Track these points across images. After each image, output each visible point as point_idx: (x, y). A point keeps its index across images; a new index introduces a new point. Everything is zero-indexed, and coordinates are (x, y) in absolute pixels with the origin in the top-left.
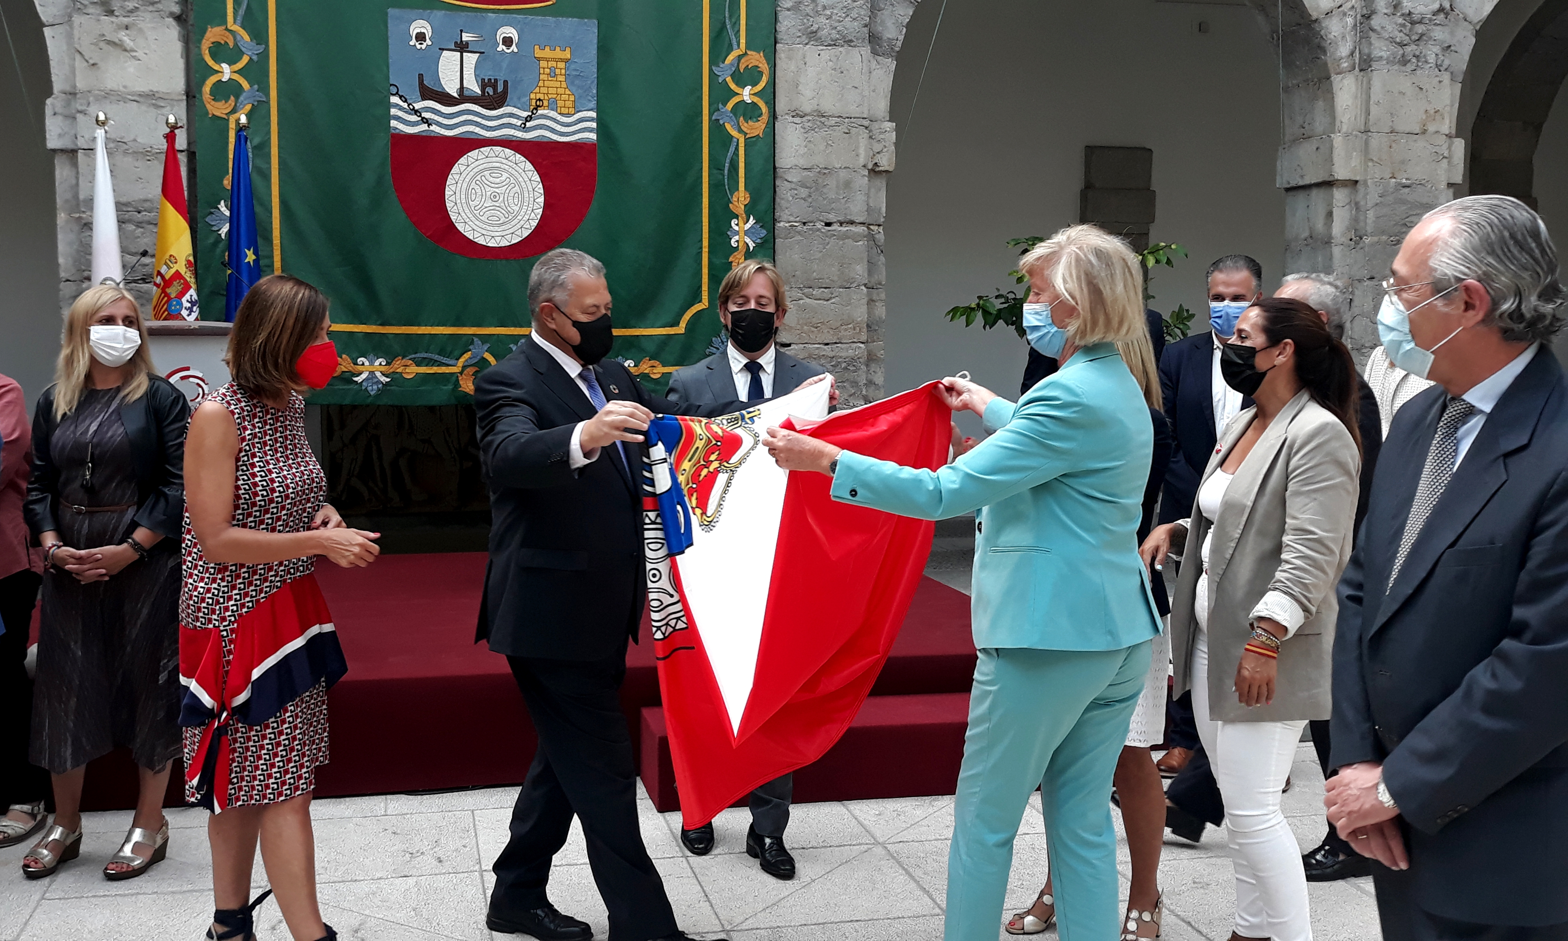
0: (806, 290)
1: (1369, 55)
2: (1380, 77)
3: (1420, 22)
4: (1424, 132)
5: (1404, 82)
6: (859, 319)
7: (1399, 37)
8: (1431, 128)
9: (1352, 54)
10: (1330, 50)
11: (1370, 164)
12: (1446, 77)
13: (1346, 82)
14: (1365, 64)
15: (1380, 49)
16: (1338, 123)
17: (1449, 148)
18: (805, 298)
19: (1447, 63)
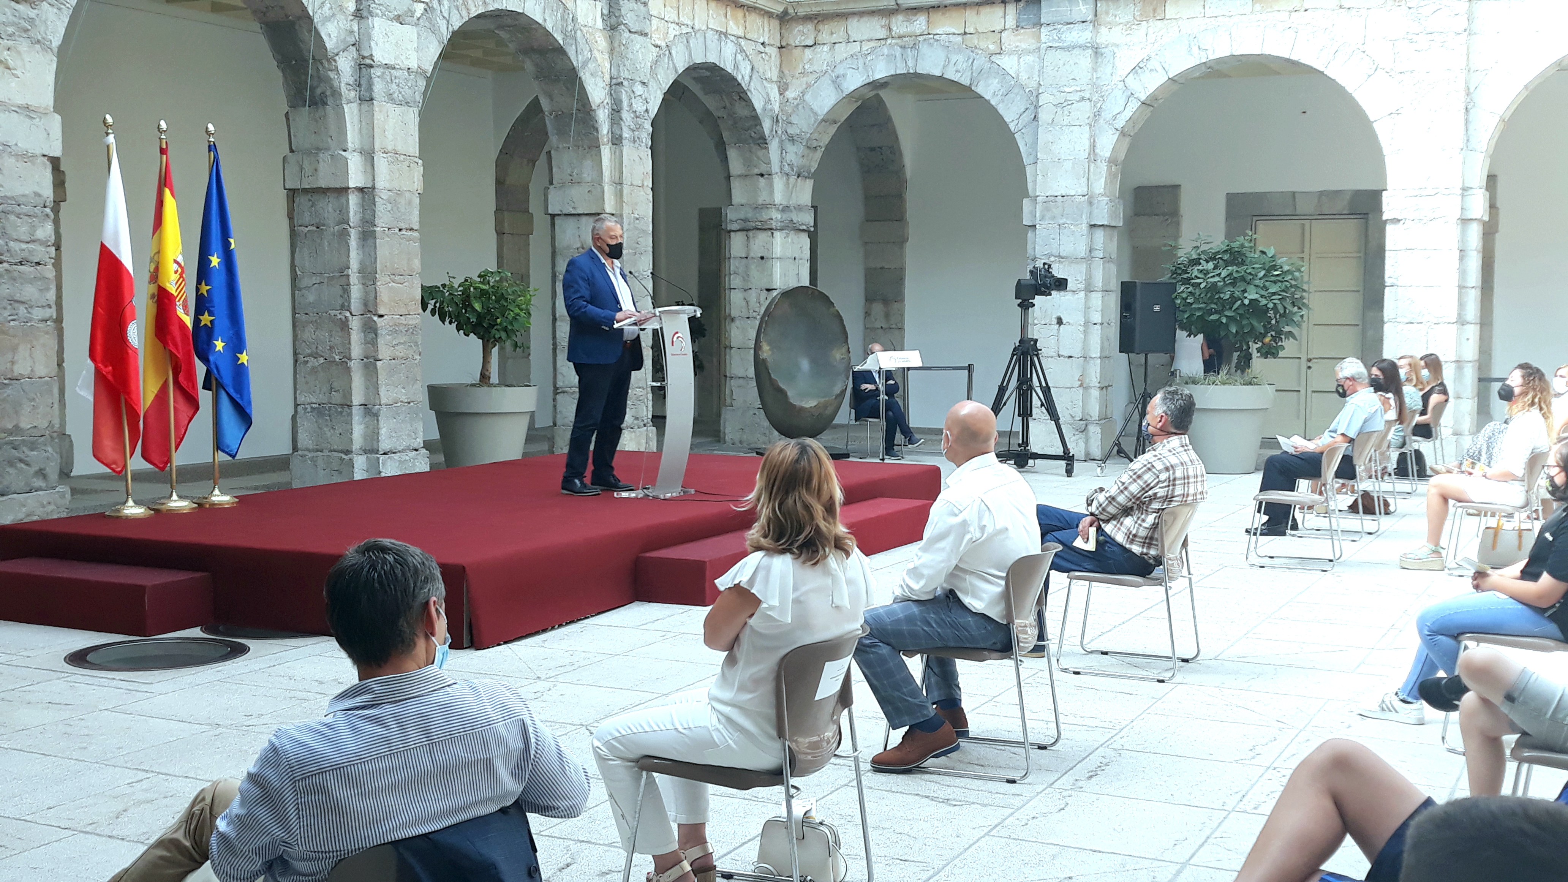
1: (619, 135)
4: (641, 186)
5: (635, 154)
9: (610, 133)
10: (599, 129)
13: (607, 151)
14: (618, 141)
16: (604, 177)
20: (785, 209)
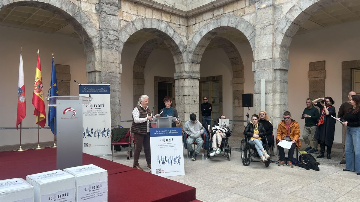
1: (102, 46)
2: (104, 51)
3: (112, 41)
4: (114, 62)
5: (109, 52)
7: (108, 43)
8: (115, 62)
9: (99, 46)
10: (94, 44)
11: (103, 68)
12: (118, 52)
13: (97, 51)
14: (101, 48)
15: (104, 45)
16: (96, 59)
17: (119, 66)
19: (118, 49)
20: (189, 72)
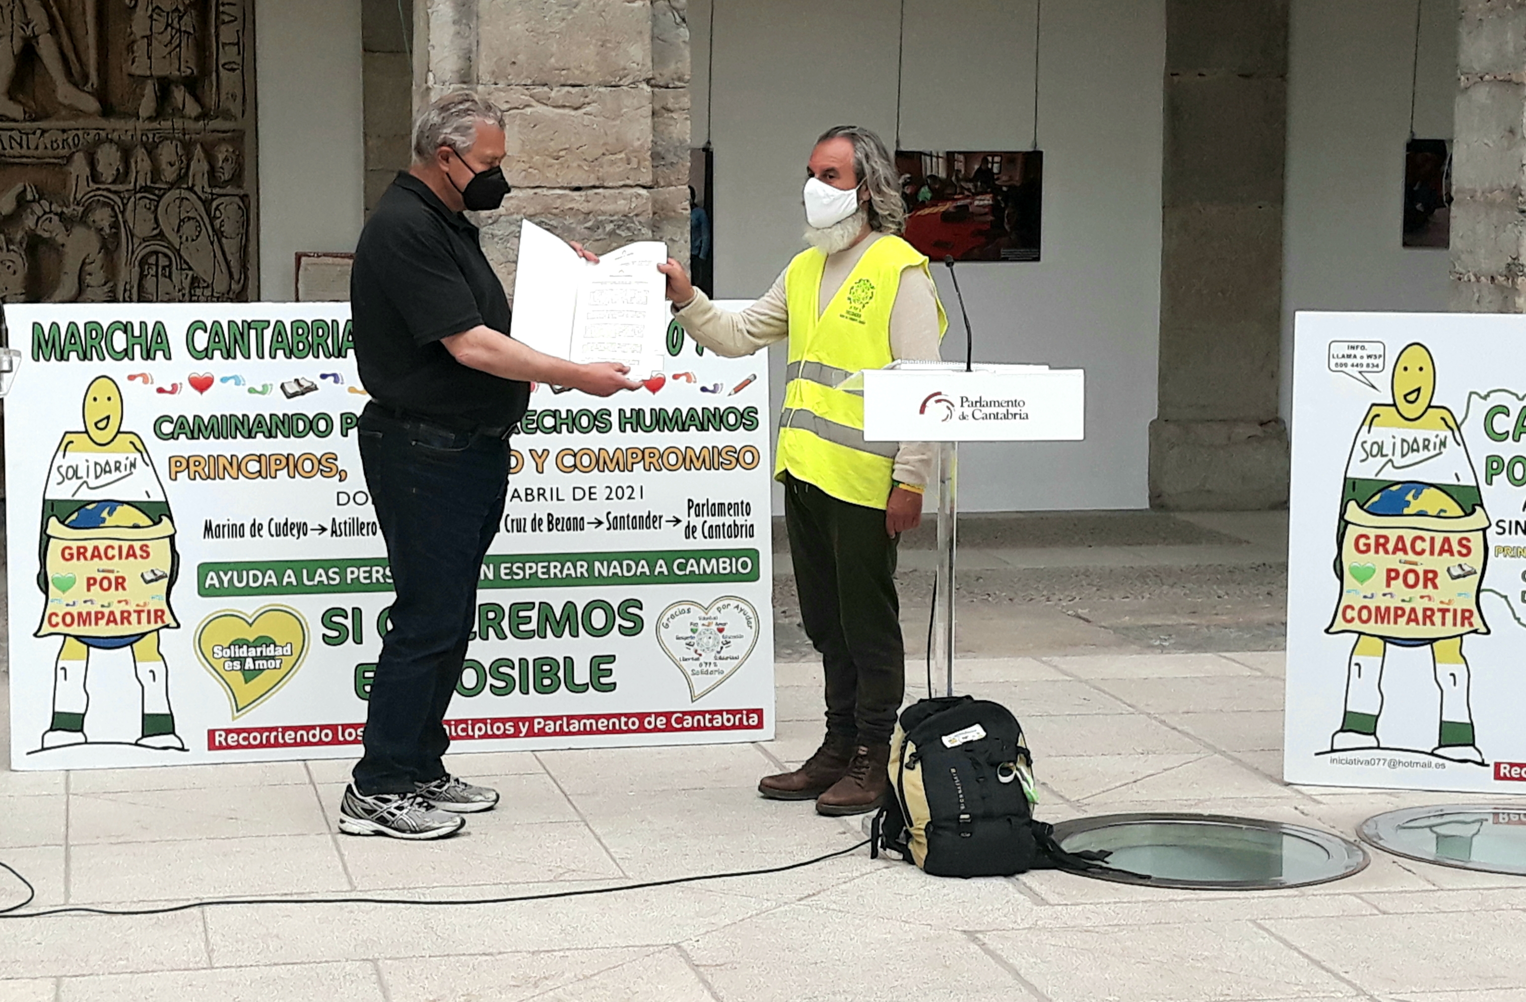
0: (538, 90)
6: (637, 144)
18: (534, 103)
